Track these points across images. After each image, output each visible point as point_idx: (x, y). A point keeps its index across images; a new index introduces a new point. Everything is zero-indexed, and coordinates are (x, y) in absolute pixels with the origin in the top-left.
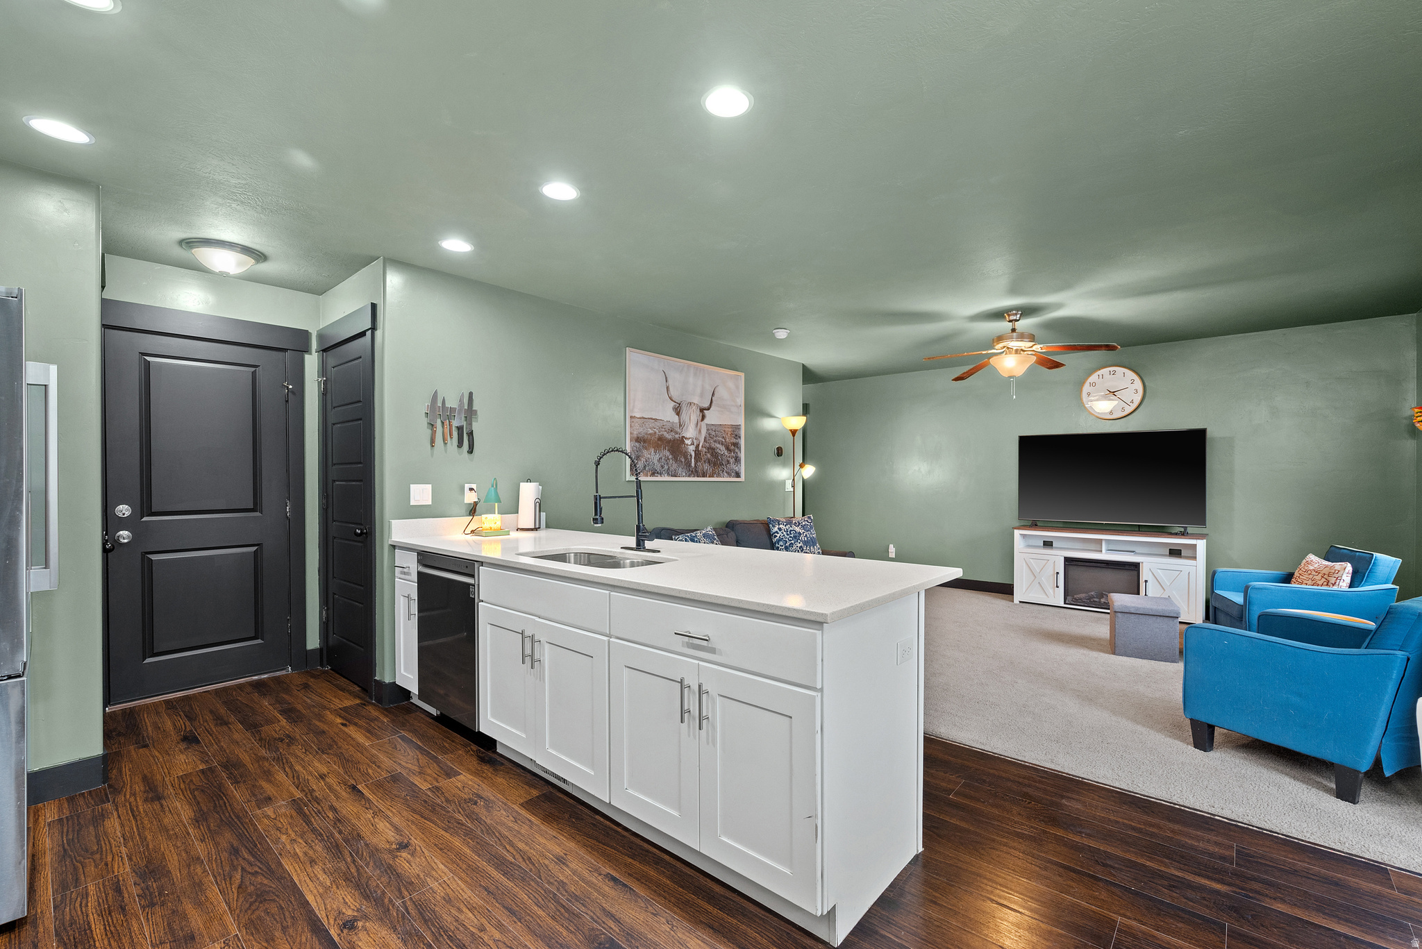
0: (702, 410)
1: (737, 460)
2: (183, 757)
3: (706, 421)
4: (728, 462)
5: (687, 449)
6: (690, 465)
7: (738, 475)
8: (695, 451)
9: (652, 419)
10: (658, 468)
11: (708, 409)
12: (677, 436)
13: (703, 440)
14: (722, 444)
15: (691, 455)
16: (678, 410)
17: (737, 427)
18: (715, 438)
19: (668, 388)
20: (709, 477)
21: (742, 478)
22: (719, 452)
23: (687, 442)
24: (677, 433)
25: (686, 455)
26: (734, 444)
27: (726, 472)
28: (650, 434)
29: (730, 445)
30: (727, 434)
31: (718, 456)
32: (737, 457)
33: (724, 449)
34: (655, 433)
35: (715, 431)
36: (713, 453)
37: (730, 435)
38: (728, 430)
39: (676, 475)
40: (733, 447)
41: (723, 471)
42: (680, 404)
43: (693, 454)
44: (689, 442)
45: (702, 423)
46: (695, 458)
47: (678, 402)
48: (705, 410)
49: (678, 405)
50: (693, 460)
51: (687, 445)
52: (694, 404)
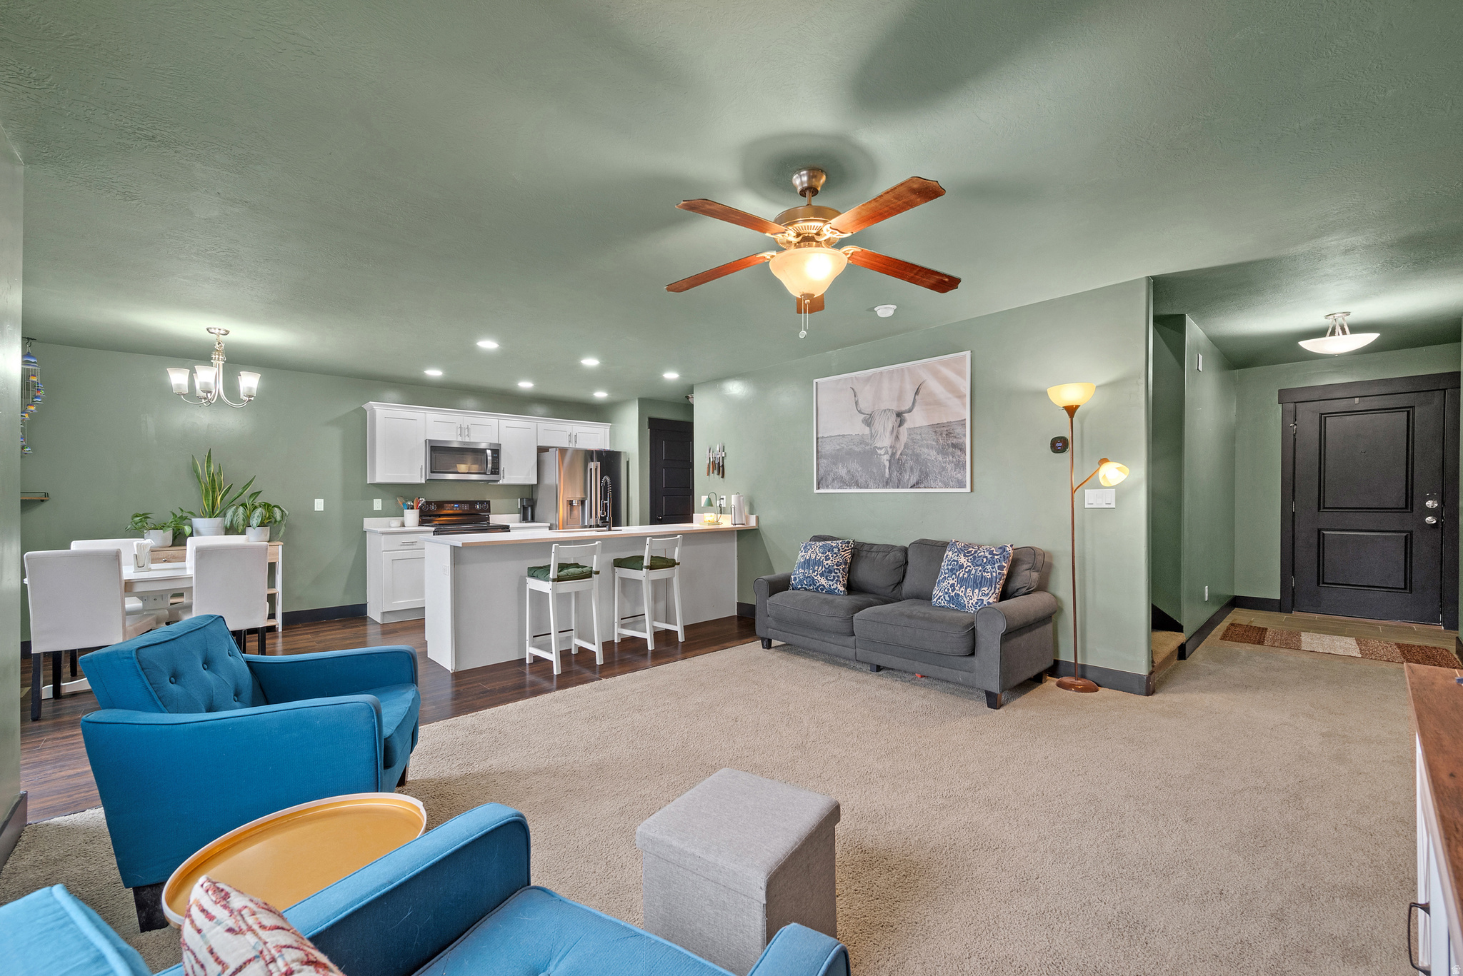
0: (899, 415)
1: (960, 465)
3: (906, 426)
4: (944, 469)
5: (879, 459)
7: (962, 485)
8: (890, 462)
9: (839, 436)
10: (847, 478)
11: (910, 411)
13: (903, 447)
14: (932, 448)
15: (884, 466)
16: (869, 422)
17: (960, 424)
18: (920, 443)
19: (857, 403)
20: (911, 487)
21: (968, 488)
22: (929, 457)
23: (879, 452)
26: (954, 446)
27: (940, 481)
28: (838, 450)
29: (946, 447)
30: (941, 434)
31: (926, 464)
32: (959, 462)
33: (935, 453)
34: (843, 448)
35: (920, 434)
36: (918, 460)
37: (947, 434)
38: (942, 429)
39: (867, 487)
40: (951, 449)
41: (936, 480)
42: (871, 415)
43: (887, 464)
44: (882, 452)
45: (901, 428)
46: (889, 468)
47: (870, 413)
48: (904, 413)
49: (869, 416)
50: (887, 470)
51: (880, 455)
52: (890, 410)
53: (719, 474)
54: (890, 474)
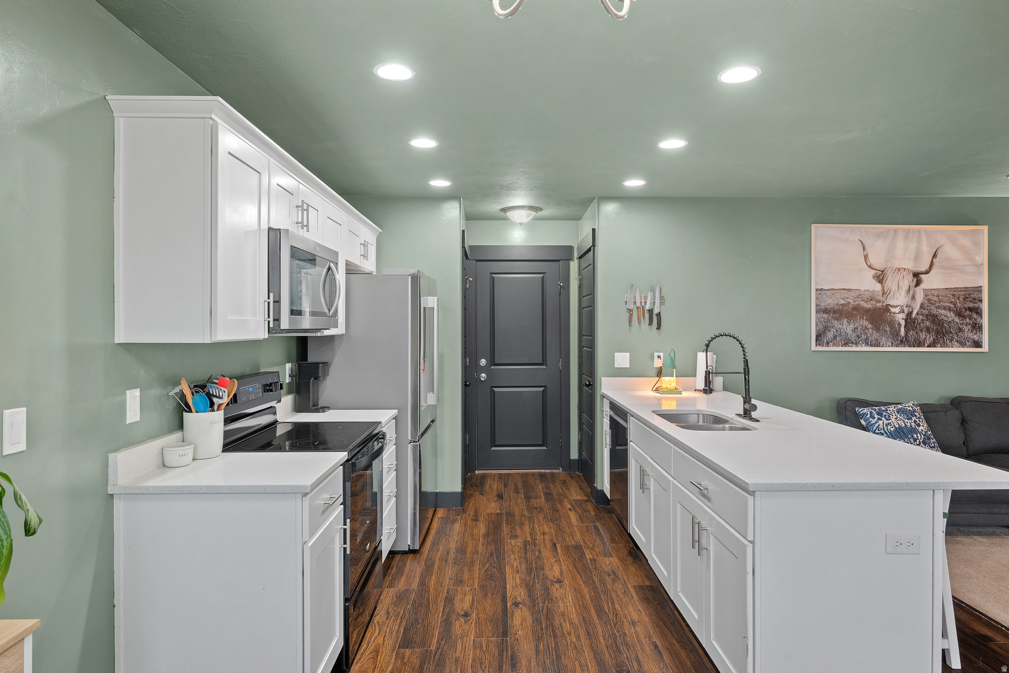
0: (916, 275)
1: (977, 327)
2: (493, 504)
3: (923, 286)
4: (960, 330)
5: (893, 317)
6: (898, 334)
7: (978, 344)
8: (906, 320)
9: (844, 289)
10: (853, 337)
11: (927, 272)
12: (879, 305)
13: (919, 307)
14: (950, 310)
15: (900, 324)
16: (880, 278)
17: (979, 289)
18: (937, 304)
19: (866, 257)
20: (928, 346)
21: (985, 348)
22: (946, 319)
23: (893, 310)
24: (879, 301)
25: (892, 324)
26: (970, 309)
27: (957, 341)
28: (842, 305)
29: (964, 310)
30: (959, 298)
31: (943, 324)
32: (976, 324)
33: (953, 315)
34: (849, 303)
35: (938, 296)
36: (934, 320)
37: (964, 298)
38: (960, 293)
39: (878, 345)
40: (968, 313)
41: (952, 340)
42: (883, 271)
43: (903, 323)
44: (897, 310)
45: (917, 288)
46: (905, 327)
47: (882, 269)
48: (921, 274)
49: (881, 273)
50: (903, 329)
51: (894, 313)
52: (905, 269)
53: (651, 323)
54: (906, 333)
